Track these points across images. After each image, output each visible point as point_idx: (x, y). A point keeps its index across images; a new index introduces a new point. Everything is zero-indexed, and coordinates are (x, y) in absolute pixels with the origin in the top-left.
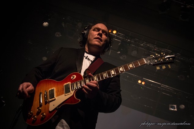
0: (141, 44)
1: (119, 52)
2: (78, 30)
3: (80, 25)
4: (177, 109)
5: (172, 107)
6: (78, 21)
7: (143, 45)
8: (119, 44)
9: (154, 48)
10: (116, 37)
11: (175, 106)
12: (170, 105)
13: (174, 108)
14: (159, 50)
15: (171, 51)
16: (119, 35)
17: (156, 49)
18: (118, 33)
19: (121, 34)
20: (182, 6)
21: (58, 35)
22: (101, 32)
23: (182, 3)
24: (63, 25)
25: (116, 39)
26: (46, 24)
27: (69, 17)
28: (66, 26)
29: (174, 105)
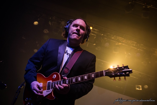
0: (113, 37)
1: (95, 44)
2: (61, 27)
3: (63, 23)
4: (142, 89)
5: (138, 87)
6: (62, 20)
7: (114, 38)
8: (95, 38)
9: (123, 40)
10: (92, 32)
11: (141, 86)
12: (137, 86)
13: (140, 88)
14: (127, 42)
15: (136, 43)
16: (94, 30)
17: (124, 41)
18: (94, 29)
19: (96, 30)
20: (144, 7)
21: (46, 31)
22: (79, 28)
23: (143, 4)
24: (50, 23)
25: (92, 34)
26: (36, 23)
27: (54, 17)
28: (52, 24)
29: (139, 86)
